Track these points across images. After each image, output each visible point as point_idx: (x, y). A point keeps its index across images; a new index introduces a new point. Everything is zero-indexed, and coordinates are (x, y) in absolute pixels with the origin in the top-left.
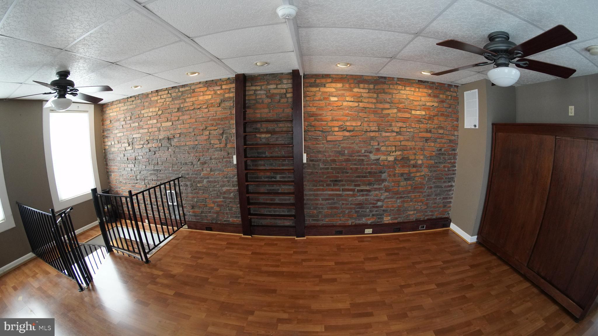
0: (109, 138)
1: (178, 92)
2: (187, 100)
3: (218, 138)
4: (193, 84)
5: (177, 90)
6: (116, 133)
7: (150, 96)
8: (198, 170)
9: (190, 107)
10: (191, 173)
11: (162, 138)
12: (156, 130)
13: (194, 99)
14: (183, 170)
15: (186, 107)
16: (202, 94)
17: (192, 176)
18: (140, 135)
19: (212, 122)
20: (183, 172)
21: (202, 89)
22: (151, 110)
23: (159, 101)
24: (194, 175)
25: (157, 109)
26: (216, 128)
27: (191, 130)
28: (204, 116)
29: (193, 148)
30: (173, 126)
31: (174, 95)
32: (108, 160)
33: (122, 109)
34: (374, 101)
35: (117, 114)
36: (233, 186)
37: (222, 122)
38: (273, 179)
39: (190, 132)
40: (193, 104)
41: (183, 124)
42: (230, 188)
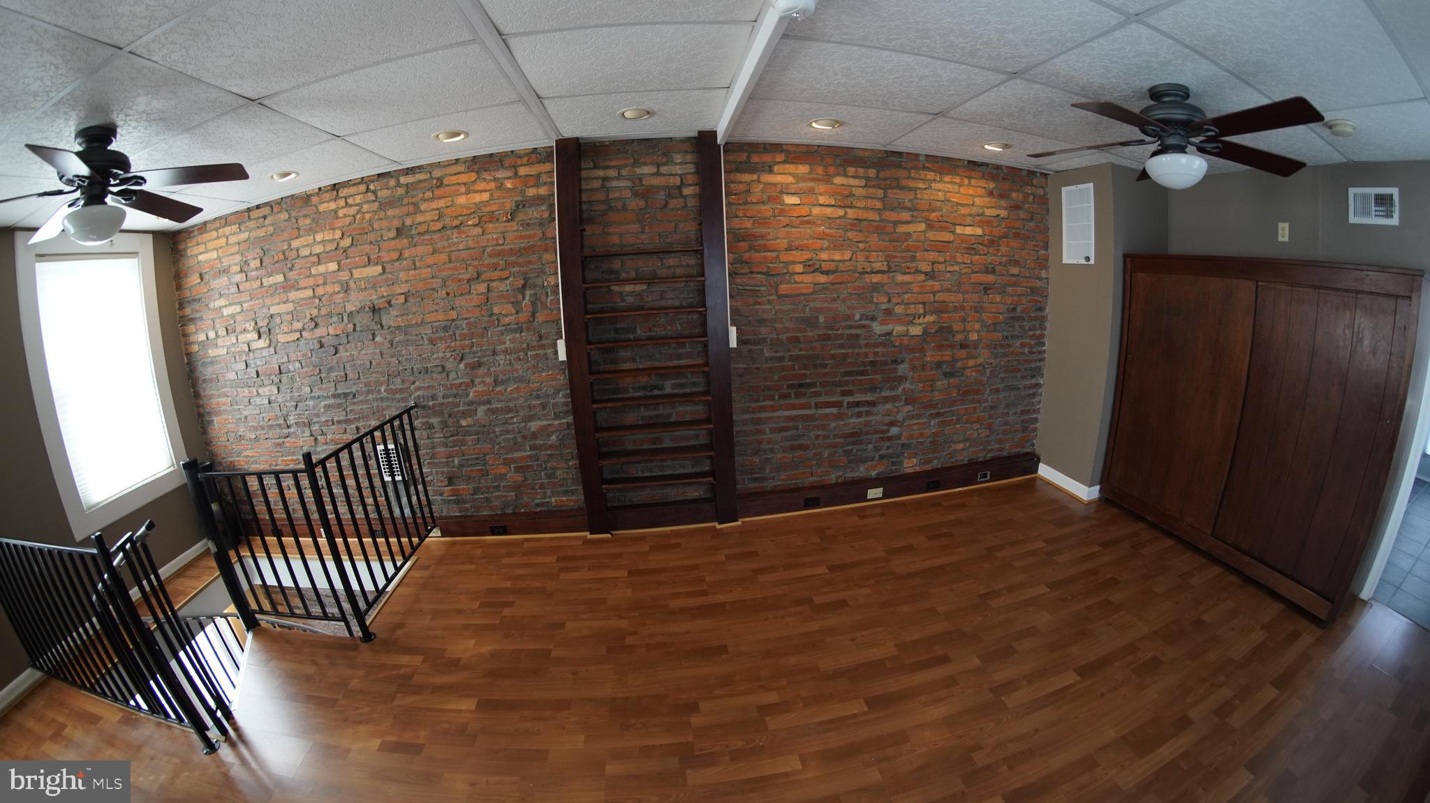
0: (199, 323)
1: (395, 187)
2: (423, 207)
3: (512, 300)
4: (438, 165)
5: (392, 182)
6: (220, 308)
7: (315, 200)
8: (461, 383)
9: (431, 224)
10: (441, 394)
11: (354, 309)
12: (336, 290)
13: (442, 203)
14: (417, 389)
15: (420, 224)
16: (463, 189)
17: (446, 401)
18: (290, 307)
19: (494, 260)
20: (417, 394)
21: (463, 178)
22: (319, 237)
23: (341, 213)
24: (448, 397)
25: (338, 234)
26: (506, 274)
27: (437, 283)
28: (472, 246)
29: (445, 329)
30: (384, 277)
31: (384, 194)
32: (200, 381)
33: (233, 239)
34: (879, 205)
35: (220, 254)
36: (557, 416)
37: (521, 260)
38: (656, 392)
39: (433, 289)
40: (440, 216)
41: (415, 269)
42: (549, 422)
